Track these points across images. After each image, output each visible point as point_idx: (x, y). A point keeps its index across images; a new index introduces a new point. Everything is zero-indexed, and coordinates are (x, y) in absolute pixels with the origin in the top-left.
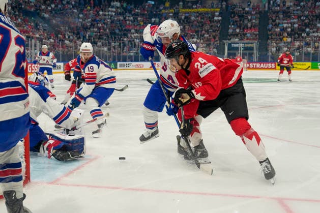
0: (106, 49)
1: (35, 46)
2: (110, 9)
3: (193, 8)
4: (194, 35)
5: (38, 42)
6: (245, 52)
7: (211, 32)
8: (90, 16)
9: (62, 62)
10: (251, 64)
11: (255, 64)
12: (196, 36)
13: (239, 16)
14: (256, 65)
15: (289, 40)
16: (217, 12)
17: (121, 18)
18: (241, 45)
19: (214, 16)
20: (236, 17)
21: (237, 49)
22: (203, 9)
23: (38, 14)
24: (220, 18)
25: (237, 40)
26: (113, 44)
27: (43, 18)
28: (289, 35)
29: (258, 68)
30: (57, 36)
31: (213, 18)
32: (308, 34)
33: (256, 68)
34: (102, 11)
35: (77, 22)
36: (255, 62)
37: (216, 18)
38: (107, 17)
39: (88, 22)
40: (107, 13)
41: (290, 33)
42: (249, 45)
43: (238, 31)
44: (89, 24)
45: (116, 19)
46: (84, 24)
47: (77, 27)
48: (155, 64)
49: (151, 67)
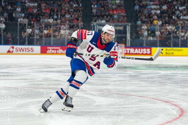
7: (71, 12)
11: (128, 49)
14: (130, 51)
15: (160, 23)
28: (160, 17)
32: (178, 17)
36: (128, 47)
41: (159, 15)
48: (13, 48)
49: (9, 51)
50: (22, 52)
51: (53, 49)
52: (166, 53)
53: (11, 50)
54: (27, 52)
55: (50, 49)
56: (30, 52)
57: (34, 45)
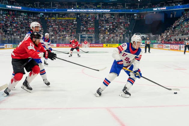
0: (18, 37)
2: (20, 17)
3: (63, 17)
4: (64, 31)
6: (89, 39)
7: (72, 29)
8: (10, 20)
10: (92, 45)
12: (65, 31)
13: (85, 22)
15: (109, 33)
16: (75, 19)
17: (26, 21)
18: (87, 36)
19: (73, 21)
20: (84, 22)
21: (85, 37)
22: (68, 18)
24: (76, 23)
25: (85, 33)
26: (22, 35)
28: (109, 31)
31: (73, 22)
32: (117, 31)
33: (94, 47)
34: (16, 18)
35: (2, 23)
36: (93, 44)
37: (74, 23)
38: (19, 21)
40: (19, 19)
42: (91, 36)
43: (85, 29)
44: (9, 24)
45: (24, 22)
46: (6, 24)
47: (2, 26)
51: (62, 45)
52: (109, 46)
55: (60, 45)
57: (53, 43)
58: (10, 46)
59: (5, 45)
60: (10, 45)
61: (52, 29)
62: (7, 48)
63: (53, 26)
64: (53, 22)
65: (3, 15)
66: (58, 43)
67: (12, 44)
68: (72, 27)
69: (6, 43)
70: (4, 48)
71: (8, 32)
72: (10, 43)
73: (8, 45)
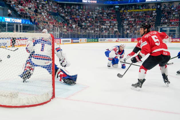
0: (93, 31)
1: (57, 30)
3: (140, 9)
5: (59, 28)
6: (171, 32)
7: (150, 22)
8: (85, 15)
9: (70, 38)
10: (174, 40)
11: (176, 40)
13: (167, 13)
14: (177, 40)
16: (154, 11)
17: (101, 15)
18: (168, 29)
19: (152, 13)
20: (166, 13)
21: (166, 31)
22: (146, 10)
23: (59, 14)
24: (156, 14)
25: (166, 26)
26: (96, 29)
27: (61, 16)
29: (178, 42)
30: (68, 25)
31: (152, 14)
33: (177, 42)
34: (91, 12)
36: (176, 38)
37: (153, 14)
39: (84, 18)
40: (94, 13)
42: (173, 29)
43: (166, 21)
44: (84, 19)
45: (98, 16)
46: (82, 19)
47: (78, 20)
48: (119, 39)
49: (117, 41)
50: (122, 41)
53: (118, 40)
54: (125, 41)
56: (126, 41)
57: (128, 38)
58: (84, 41)
59: (80, 39)
60: (85, 39)
61: (127, 22)
62: (82, 42)
63: (129, 19)
64: (129, 15)
65: (80, 10)
66: (134, 38)
67: (86, 39)
68: (150, 19)
69: (81, 38)
70: (78, 42)
71: (83, 26)
72: (84, 38)
73: (82, 40)
